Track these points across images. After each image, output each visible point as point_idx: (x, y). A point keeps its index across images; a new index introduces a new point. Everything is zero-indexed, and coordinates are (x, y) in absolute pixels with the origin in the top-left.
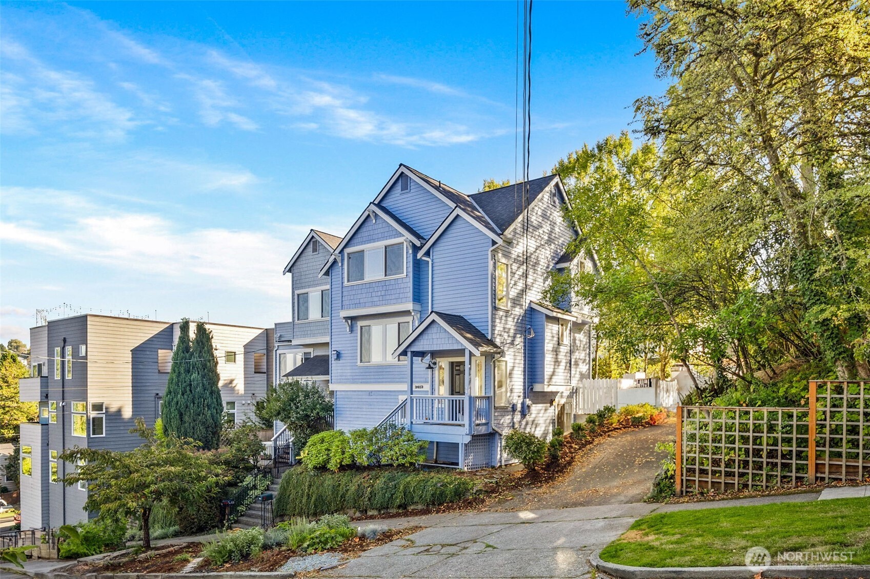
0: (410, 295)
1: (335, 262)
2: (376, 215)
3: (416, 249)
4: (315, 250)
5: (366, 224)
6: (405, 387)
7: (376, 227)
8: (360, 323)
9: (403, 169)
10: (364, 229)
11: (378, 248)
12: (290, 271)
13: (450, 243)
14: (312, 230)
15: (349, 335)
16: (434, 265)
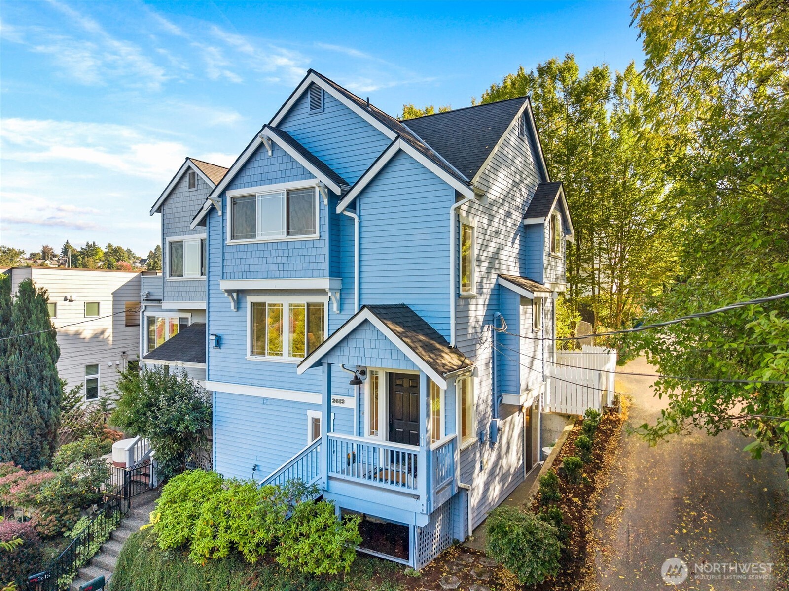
0: (326, 266)
1: (212, 209)
2: (273, 145)
3: (334, 199)
4: (192, 185)
5: (258, 157)
6: (319, 399)
7: (273, 161)
8: (250, 299)
9: (313, 78)
10: (255, 164)
11: (276, 194)
12: (159, 210)
13: (388, 193)
14: (187, 158)
15: (235, 314)
16: (363, 224)
